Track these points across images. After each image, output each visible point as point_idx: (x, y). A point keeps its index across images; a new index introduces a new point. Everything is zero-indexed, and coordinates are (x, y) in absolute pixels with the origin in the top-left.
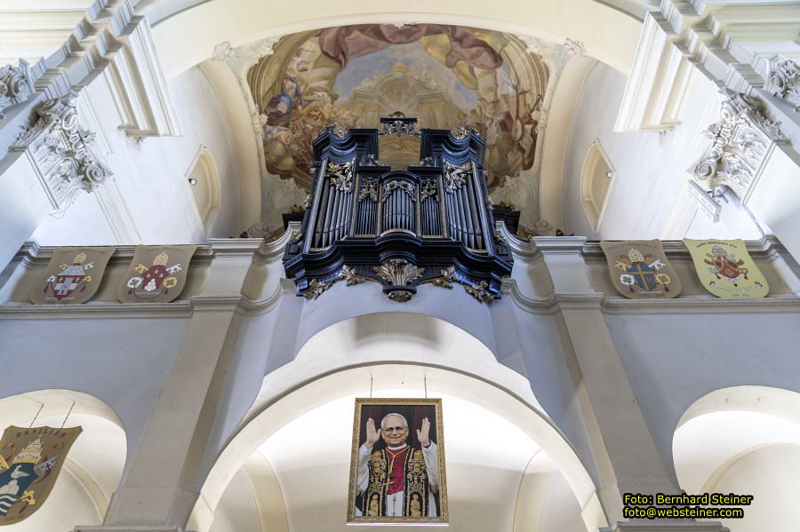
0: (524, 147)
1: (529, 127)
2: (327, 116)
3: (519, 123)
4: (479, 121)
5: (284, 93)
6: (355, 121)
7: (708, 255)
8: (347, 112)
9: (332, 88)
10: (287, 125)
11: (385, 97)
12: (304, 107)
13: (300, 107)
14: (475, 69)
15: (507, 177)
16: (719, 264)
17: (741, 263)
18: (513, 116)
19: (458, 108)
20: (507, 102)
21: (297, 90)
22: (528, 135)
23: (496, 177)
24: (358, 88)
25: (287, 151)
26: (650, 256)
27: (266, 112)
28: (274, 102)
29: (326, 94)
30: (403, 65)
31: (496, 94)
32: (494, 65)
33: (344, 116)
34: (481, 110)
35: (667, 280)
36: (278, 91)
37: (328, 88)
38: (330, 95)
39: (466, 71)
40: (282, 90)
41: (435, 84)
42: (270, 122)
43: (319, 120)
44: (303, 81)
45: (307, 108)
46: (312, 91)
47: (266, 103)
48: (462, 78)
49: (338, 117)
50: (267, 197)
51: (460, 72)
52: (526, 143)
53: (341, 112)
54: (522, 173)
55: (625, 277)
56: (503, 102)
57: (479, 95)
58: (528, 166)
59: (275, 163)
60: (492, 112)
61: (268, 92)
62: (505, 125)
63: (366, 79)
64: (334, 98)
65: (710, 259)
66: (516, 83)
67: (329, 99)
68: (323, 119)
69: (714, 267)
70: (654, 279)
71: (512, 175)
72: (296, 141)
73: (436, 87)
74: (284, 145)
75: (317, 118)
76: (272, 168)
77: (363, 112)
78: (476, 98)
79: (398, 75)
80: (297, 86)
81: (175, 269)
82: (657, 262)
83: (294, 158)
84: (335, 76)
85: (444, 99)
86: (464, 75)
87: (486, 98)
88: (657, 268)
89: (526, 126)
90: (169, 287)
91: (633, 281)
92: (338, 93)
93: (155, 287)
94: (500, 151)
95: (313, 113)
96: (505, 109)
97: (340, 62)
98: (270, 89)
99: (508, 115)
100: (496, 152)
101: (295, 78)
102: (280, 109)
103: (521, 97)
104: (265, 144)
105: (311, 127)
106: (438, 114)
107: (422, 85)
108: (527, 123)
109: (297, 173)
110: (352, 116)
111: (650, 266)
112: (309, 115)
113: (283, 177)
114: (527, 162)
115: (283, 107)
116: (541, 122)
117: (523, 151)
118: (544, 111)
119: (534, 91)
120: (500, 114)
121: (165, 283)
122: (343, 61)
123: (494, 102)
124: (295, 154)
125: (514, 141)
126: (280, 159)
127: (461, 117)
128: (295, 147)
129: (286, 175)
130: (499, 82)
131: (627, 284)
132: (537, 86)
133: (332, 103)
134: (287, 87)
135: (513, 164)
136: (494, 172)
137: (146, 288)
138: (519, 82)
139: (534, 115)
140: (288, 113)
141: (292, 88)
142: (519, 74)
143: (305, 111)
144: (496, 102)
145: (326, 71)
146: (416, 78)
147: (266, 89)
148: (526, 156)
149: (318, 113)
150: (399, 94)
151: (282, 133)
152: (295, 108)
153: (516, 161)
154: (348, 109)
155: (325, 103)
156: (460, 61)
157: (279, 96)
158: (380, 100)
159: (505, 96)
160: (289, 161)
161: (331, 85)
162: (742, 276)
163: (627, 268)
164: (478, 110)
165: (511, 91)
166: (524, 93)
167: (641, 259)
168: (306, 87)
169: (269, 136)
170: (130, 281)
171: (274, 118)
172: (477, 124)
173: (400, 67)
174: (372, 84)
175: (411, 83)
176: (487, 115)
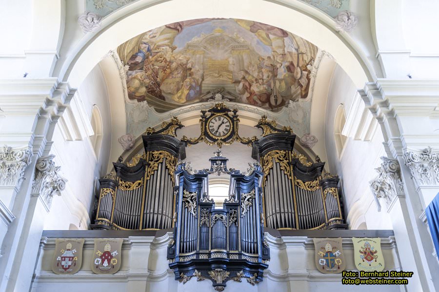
0: (303, 84)
1: (305, 73)
2: (168, 60)
3: (299, 70)
4: (272, 63)
5: (140, 51)
6: (187, 61)
7: (362, 248)
8: (182, 56)
9: (172, 43)
10: (142, 69)
11: (208, 46)
12: (153, 57)
13: (150, 57)
14: (270, 35)
15: (290, 101)
16: (365, 253)
17: (376, 252)
18: (295, 64)
19: (258, 54)
20: (291, 56)
21: (148, 48)
22: (305, 77)
23: (283, 100)
24: (190, 42)
25: (142, 84)
26: (335, 248)
27: (128, 64)
28: (134, 57)
29: (168, 47)
30: (220, 29)
31: (284, 50)
32: (282, 36)
33: (180, 58)
34: (274, 57)
35: (340, 263)
36: (136, 50)
37: (169, 44)
38: (170, 48)
39: (264, 35)
40: (139, 49)
41: (243, 40)
42: (131, 69)
43: (163, 62)
44: (153, 43)
45: (156, 56)
46: (158, 47)
47: (128, 59)
48: (261, 38)
49: (176, 59)
50: (129, 116)
51: (259, 35)
52: (303, 82)
53: (179, 56)
54: (300, 100)
55: (321, 261)
56: (288, 55)
57: (273, 49)
58: (305, 96)
59: (133, 92)
60: (281, 59)
61: (130, 52)
62: (290, 68)
63: (196, 37)
64: (173, 49)
65: (362, 250)
66: (297, 47)
67: (170, 50)
68: (166, 61)
69: (362, 254)
70: (334, 261)
71: (294, 100)
72: (148, 77)
73: (243, 42)
74: (140, 80)
75: (162, 62)
76: (131, 96)
77: (193, 54)
78: (271, 49)
79: (217, 34)
80: (149, 46)
81: (115, 254)
82: (338, 252)
83: (146, 87)
84: (174, 38)
85: (249, 49)
86: (262, 37)
87: (278, 51)
88: (337, 255)
89: (303, 72)
90: (114, 264)
91: (325, 262)
92: (176, 46)
93: (108, 265)
94: (286, 84)
95: (160, 59)
96: (290, 59)
97: (178, 30)
98: (131, 51)
99: (292, 64)
100: (283, 84)
101: (147, 42)
102: (137, 61)
103: (300, 55)
104: (127, 82)
105: (157, 67)
106: (245, 57)
107: (234, 40)
108: (304, 70)
109: (149, 97)
110: (186, 58)
111: (334, 254)
112: (156, 61)
113: (139, 100)
114: (304, 93)
115: (139, 59)
116: (313, 72)
117: (302, 86)
118: (315, 67)
119: (309, 54)
120: (287, 62)
121: (112, 262)
122: (180, 29)
123: (282, 55)
124: (147, 85)
125: (295, 79)
126: (137, 89)
127: (260, 59)
128: (147, 81)
129: (141, 99)
130: (286, 44)
131: (322, 264)
132: (311, 52)
133: (172, 52)
134: (142, 48)
135: (295, 93)
136: (282, 96)
137: (104, 265)
138: (299, 47)
139: (309, 67)
140: (142, 62)
141: (146, 47)
142: (299, 43)
143: (154, 59)
144: (284, 55)
145: (169, 35)
146: (230, 36)
147: (129, 51)
148: (303, 89)
149: (162, 58)
150: (218, 44)
151: (138, 74)
152: (147, 58)
153: (296, 91)
154: (182, 54)
155: (167, 52)
156: (260, 30)
157: (137, 53)
158: (205, 48)
159: (290, 53)
160: (143, 90)
161: (172, 42)
162: (374, 259)
163: (323, 255)
164: (272, 57)
165: (294, 51)
166: (302, 53)
167: (331, 250)
168: (155, 45)
169: (130, 77)
170: (96, 261)
171: (133, 66)
172: (271, 65)
173: (219, 30)
174: (199, 39)
175: (226, 39)
176: (278, 61)
